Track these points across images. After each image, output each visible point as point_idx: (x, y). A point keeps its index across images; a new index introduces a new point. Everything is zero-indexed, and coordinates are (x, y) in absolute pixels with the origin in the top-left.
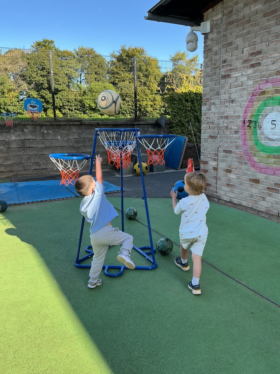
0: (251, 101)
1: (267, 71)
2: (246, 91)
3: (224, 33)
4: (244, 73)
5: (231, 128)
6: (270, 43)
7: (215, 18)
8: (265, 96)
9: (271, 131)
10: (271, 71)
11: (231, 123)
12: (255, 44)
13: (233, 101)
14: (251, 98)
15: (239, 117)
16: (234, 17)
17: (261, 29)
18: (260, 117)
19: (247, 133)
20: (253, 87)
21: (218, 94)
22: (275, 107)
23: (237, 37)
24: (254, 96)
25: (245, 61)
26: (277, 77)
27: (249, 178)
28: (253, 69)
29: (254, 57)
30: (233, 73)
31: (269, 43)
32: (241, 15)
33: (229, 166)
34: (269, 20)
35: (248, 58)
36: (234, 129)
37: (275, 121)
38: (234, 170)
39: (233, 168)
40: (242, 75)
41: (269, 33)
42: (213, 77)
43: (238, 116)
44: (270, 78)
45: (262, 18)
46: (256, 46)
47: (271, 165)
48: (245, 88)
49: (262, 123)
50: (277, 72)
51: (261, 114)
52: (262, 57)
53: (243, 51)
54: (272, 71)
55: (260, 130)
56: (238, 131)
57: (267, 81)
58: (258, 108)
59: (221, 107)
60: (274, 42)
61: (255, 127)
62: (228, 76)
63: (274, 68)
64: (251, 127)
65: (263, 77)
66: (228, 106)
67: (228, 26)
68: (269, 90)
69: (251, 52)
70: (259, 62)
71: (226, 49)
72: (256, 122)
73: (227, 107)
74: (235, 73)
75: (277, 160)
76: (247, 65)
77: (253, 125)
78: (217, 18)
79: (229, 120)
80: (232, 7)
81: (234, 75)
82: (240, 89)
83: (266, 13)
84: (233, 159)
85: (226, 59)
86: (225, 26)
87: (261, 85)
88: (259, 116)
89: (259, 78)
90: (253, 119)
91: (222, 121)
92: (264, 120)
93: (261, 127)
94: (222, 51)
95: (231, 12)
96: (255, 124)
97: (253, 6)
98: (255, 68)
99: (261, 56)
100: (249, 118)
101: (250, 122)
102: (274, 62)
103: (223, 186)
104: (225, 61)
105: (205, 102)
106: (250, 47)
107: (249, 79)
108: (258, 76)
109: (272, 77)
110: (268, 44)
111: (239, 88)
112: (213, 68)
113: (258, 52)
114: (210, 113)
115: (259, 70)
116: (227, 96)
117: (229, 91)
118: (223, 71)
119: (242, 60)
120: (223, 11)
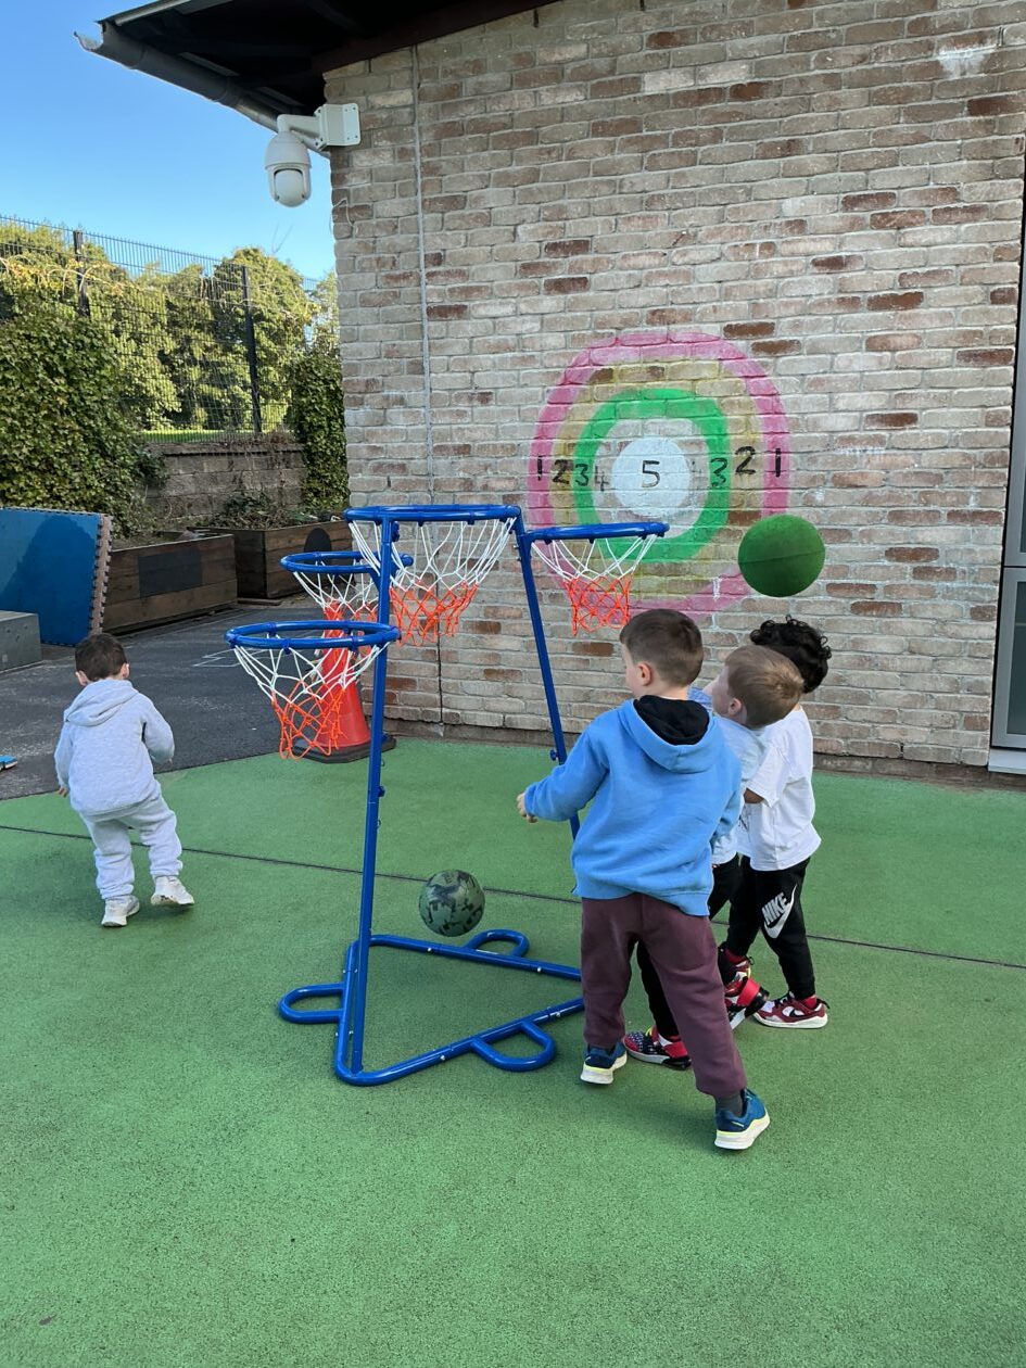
0: (560, 401)
1: (613, 308)
2: (538, 365)
3: (426, 159)
4: (523, 308)
5: (485, 487)
6: (620, 221)
7: (379, 100)
8: (614, 385)
9: (641, 492)
10: (632, 310)
11: (486, 469)
12: (565, 216)
13: (485, 398)
14: (559, 392)
15: (514, 450)
16: (471, 113)
17: (584, 170)
18: (601, 451)
19: (554, 503)
20: (564, 355)
21: (418, 368)
22: (650, 420)
23: (486, 183)
24: (572, 383)
25: (528, 268)
26: (655, 328)
27: (573, 641)
28: (562, 296)
29: (560, 259)
30: (478, 302)
31: (616, 220)
32: (498, 111)
33: (491, 611)
34: (611, 148)
35: (539, 257)
36: (499, 491)
37: (657, 463)
38: (509, 621)
39: (508, 617)
40: (517, 313)
41: (617, 187)
42: (389, 308)
43: (513, 446)
44: (627, 330)
45: (587, 137)
46: (567, 223)
47: (649, 595)
48: (533, 356)
49: (610, 469)
50: (654, 313)
51: (604, 441)
52: (594, 261)
53: (515, 233)
54: (636, 310)
55: (603, 490)
56: (518, 495)
57: (617, 339)
58: (587, 423)
59: (434, 415)
60: (636, 219)
61: (584, 481)
62: (459, 311)
63: (642, 301)
64: (568, 482)
65: (601, 325)
66: (465, 412)
67: (446, 137)
68: (628, 369)
69: (551, 240)
70: (581, 276)
71: (440, 215)
72: (585, 467)
73: (461, 414)
74: (487, 302)
75: (669, 578)
76: (536, 281)
77: (573, 476)
78: (392, 101)
79: (477, 459)
80: (458, 76)
81: (482, 311)
82: (512, 358)
83: (603, 124)
84: (502, 586)
85: (444, 250)
86: (431, 134)
87: (595, 351)
88: (597, 449)
89: (587, 326)
90: (573, 458)
91: (443, 462)
92: (614, 460)
93: (607, 483)
94: (420, 221)
95: (454, 91)
96: (582, 474)
97: (547, 90)
98: (569, 296)
99: (590, 256)
100: (559, 455)
101: (564, 465)
102: (641, 282)
103: (467, 679)
104: (438, 259)
105: (360, 393)
106: (542, 224)
107: (545, 329)
108: (582, 320)
109: (636, 329)
110: (614, 222)
111: (510, 354)
112: (387, 277)
113: (577, 243)
114: (385, 432)
115: (585, 301)
116: (458, 379)
117: (465, 361)
118: (433, 293)
119: (513, 264)
120: (416, 80)
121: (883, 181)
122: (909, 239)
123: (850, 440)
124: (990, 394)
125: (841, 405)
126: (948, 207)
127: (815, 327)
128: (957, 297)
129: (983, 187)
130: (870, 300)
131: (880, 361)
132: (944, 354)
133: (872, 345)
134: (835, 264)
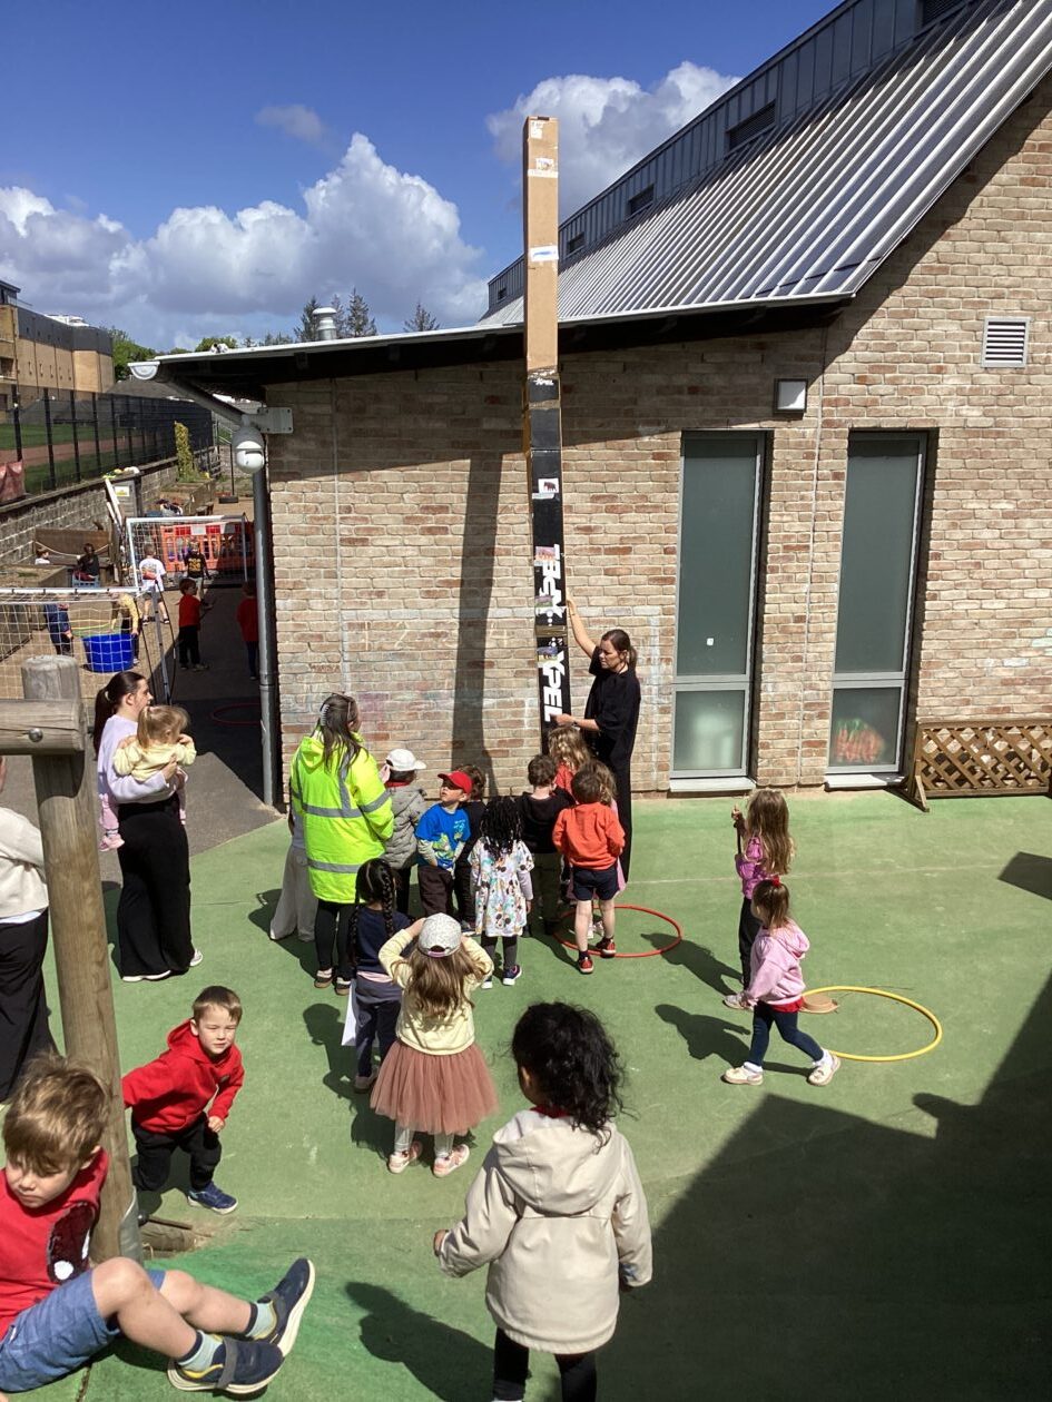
3: (340, 449)
4: (407, 542)
7: (308, 409)
13: (380, 594)
16: (372, 425)
21: (332, 575)
25: (408, 520)
28: (431, 537)
29: (430, 516)
30: (376, 537)
32: (391, 426)
33: (383, 726)
35: (417, 513)
38: (395, 732)
39: (394, 729)
40: (403, 544)
42: (313, 537)
44: (472, 558)
45: (448, 448)
46: (435, 495)
48: (413, 570)
50: (488, 550)
52: (452, 518)
53: (402, 498)
59: (344, 604)
62: (364, 542)
63: (481, 542)
66: (366, 602)
67: (355, 437)
69: (424, 504)
70: (444, 526)
71: (351, 483)
73: (363, 604)
74: (382, 537)
76: (415, 527)
78: (317, 411)
79: (374, 631)
80: (364, 402)
81: (379, 542)
82: (399, 571)
85: (353, 504)
86: (345, 434)
89: (448, 555)
91: (348, 633)
94: (336, 485)
95: (361, 410)
97: (423, 419)
98: (436, 537)
99: (449, 516)
104: (349, 510)
105: (288, 589)
106: (419, 494)
107: (421, 554)
108: (446, 551)
111: (397, 569)
112: (311, 518)
113: (442, 507)
114: (307, 614)
115: (447, 540)
116: (363, 582)
117: (367, 572)
118: (344, 529)
119: (400, 516)
120: (335, 400)
121: (612, 488)
122: (625, 519)
123: (599, 622)
124: (665, 599)
125: (592, 603)
126: (643, 505)
127: (579, 562)
128: (648, 550)
129: (660, 496)
130: (606, 550)
131: (612, 580)
132: (643, 578)
133: (607, 573)
134: (588, 530)
